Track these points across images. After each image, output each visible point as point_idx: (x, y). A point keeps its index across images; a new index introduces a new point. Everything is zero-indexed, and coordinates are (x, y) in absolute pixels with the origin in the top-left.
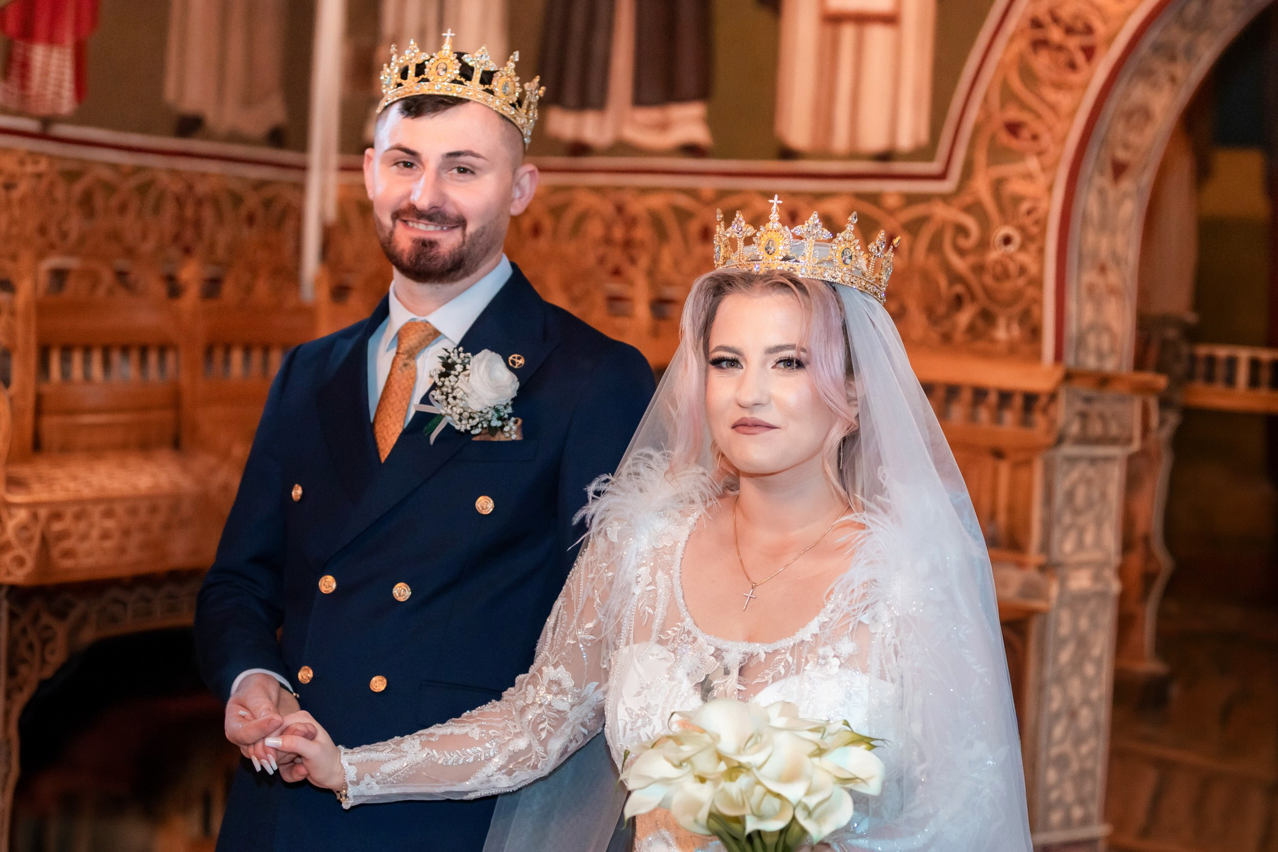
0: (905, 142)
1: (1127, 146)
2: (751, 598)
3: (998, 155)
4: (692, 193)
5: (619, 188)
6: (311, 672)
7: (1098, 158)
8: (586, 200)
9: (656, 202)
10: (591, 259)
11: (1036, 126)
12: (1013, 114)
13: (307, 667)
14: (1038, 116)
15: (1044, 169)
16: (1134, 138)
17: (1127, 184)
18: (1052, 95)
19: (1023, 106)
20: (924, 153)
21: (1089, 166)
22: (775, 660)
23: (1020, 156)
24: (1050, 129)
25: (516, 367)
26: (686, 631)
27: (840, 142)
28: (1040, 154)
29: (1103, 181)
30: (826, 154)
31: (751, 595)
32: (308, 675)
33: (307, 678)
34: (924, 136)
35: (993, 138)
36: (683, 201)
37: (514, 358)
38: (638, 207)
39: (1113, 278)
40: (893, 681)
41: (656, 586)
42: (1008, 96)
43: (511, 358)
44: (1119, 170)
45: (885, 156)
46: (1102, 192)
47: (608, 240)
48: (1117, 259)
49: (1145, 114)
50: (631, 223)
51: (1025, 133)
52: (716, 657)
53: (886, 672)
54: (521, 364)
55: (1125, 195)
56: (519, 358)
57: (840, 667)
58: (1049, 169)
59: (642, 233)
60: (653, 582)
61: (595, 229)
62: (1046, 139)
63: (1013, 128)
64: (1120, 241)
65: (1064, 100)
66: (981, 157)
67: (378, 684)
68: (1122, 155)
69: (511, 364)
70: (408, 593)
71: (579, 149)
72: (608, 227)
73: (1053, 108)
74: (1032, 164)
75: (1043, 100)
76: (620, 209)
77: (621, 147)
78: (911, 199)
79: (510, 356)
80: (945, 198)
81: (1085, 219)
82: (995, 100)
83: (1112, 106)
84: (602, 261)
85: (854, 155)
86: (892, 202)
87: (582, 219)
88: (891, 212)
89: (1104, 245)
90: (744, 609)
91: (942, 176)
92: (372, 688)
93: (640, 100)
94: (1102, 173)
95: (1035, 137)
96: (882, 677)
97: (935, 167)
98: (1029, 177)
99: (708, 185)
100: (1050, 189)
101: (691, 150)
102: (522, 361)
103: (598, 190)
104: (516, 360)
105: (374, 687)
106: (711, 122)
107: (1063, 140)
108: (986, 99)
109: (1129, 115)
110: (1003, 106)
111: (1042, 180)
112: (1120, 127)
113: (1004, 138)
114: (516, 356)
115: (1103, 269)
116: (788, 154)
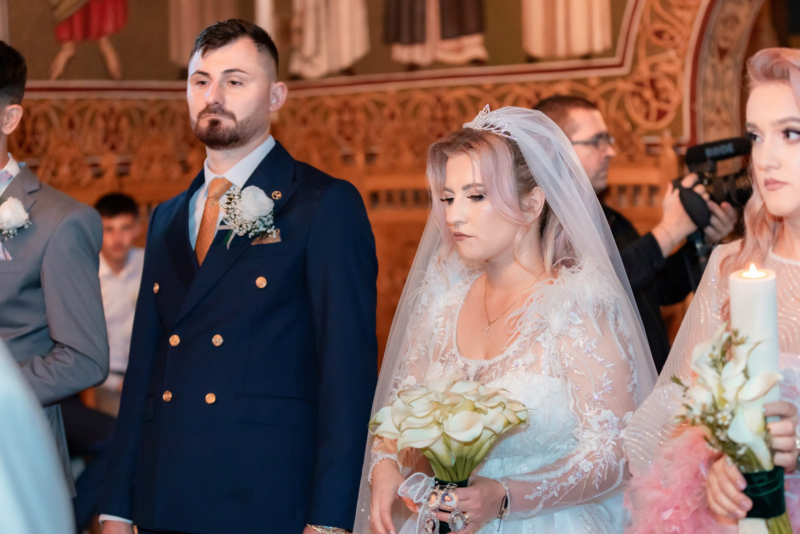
0: (598, 46)
1: (726, 39)
2: (488, 332)
3: (652, 50)
4: (479, 87)
5: (437, 88)
6: (171, 394)
7: (709, 47)
8: (420, 96)
9: (459, 94)
10: (425, 130)
11: (671, 31)
12: (658, 26)
13: (168, 392)
14: (672, 25)
15: (678, 56)
16: (729, 34)
17: (728, 61)
18: (679, 13)
19: (664, 21)
20: (609, 52)
21: (704, 52)
22: (492, 369)
23: (663, 50)
24: (680, 33)
25: (277, 199)
26: (453, 355)
27: (561, 50)
28: (675, 48)
29: (715, 60)
30: (553, 58)
31: (489, 329)
32: (169, 396)
33: (168, 398)
34: (608, 43)
35: (648, 41)
36: (474, 92)
37: (275, 193)
38: (449, 97)
39: (725, 116)
40: (559, 376)
41: (445, 328)
42: (655, 16)
43: (273, 194)
44: (722, 53)
45: (587, 56)
46: (713, 67)
47: (433, 118)
48: (727, 105)
49: (735, 19)
50: (446, 107)
51: (666, 37)
52: (464, 370)
53: (553, 372)
54: (279, 197)
55: (728, 68)
56: (278, 194)
57: (525, 371)
58: (682, 56)
59: (453, 112)
60: (444, 326)
61: (426, 112)
62: (678, 39)
63: (659, 34)
64: (727, 94)
65: (686, 15)
66: (642, 52)
67: (210, 398)
68: (723, 44)
69: (274, 198)
70: (221, 341)
71: (413, 67)
72: (433, 110)
73: (681, 20)
74: (672, 54)
75: (674, 16)
76: (439, 100)
77: (437, 64)
78: (604, 80)
79: (272, 193)
80: (624, 78)
81: (705, 83)
82: (647, 19)
83: (714, 17)
84: (431, 130)
85: (570, 57)
86: (593, 82)
87: (418, 107)
88: (593, 88)
89: (718, 97)
90: (484, 338)
91: (621, 65)
92: (207, 402)
93: (445, 36)
94: (712, 55)
95: (672, 38)
96: (551, 375)
97: (616, 60)
98: (670, 61)
99: (487, 82)
100: (683, 67)
101: (477, 62)
102: (280, 195)
103: (426, 90)
104: (277, 195)
105: (208, 401)
106: (487, 45)
107: (688, 39)
108: (642, 19)
109: (725, 21)
110: (652, 22)
111: (678, 62)
112: (720, 29)
113: (655, 40)
114: (276, 192)
115: (718, 111)
116: (531, 59)
